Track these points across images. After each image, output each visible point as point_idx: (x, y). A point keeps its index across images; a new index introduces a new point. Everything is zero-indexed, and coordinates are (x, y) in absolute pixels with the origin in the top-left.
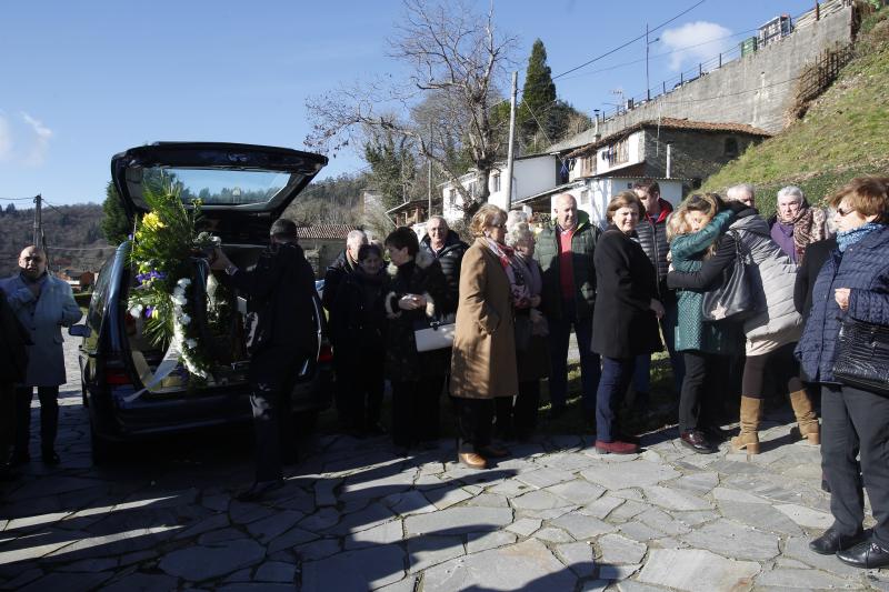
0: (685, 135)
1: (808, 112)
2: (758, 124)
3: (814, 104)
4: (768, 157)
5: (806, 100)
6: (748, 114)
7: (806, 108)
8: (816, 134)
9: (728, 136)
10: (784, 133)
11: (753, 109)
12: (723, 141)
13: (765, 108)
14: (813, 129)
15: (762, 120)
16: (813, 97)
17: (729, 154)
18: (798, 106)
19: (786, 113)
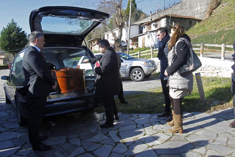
0: (177, 19)
1: (213, 13)
2: (197, 17)
3: (214, 11)
4: (203, 26)
5: (212, 10)
6: (194, 14)
7: (212, 12)
8: (218, 19)
9: (190, 20)
10: (207, 19)
11: (195, 12)
12: (188, 21)
13: (199, 12)
14: (216, 18)
15: (198, 16)
16: (214, 9)
17: (190, 25)
18: (210, 11)
19: (206, 13)
